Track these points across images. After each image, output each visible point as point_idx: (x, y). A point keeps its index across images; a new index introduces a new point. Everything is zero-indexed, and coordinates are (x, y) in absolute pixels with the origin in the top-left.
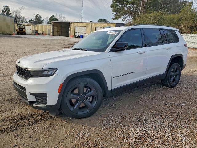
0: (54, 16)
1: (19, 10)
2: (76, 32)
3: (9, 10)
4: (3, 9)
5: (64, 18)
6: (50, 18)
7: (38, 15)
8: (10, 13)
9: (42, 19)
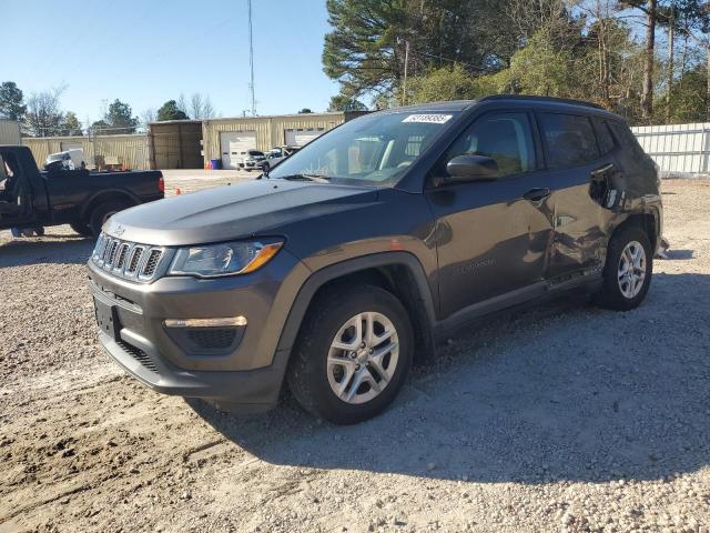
0: (173, 103)
1: (53, 93)
2: (223, 151)
3: (19, 97)
5: (208, 107)
6: (159, 111)
7: (118, 104)
9: (133, 116)
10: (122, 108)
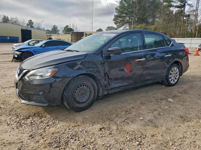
0: (68, 26)
1: (40, 23)
3: (33, 24)
4: (28, 23)
6: (64, 28)
7: (55, 26)
8: (33, 26)
9: (58, 29)
10: (56, 27)
